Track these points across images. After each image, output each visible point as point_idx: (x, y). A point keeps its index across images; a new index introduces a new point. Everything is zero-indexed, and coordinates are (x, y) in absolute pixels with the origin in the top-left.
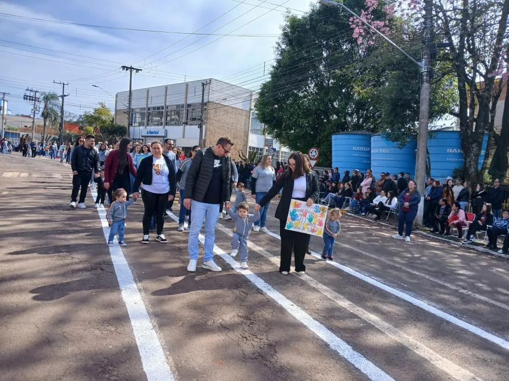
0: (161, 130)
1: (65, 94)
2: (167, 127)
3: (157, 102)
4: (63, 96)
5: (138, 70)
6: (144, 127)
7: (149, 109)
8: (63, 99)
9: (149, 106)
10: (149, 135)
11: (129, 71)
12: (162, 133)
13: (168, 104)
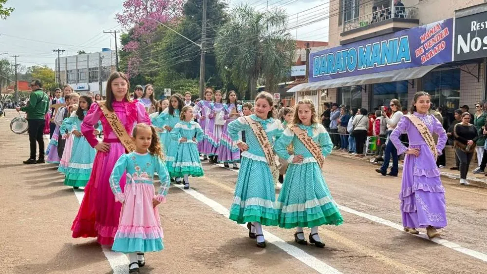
0: (85, 85)
1: (17, 63)
2: (89, 84)
3: (83, 65)
4: (16, 66)
5: (63, 51)
6: (76, 84)
7: (78, 70)
8: (16, 67)
9: (78, 68)
10: (79, 89)
11: (57, 52)
12: (86, 88)
13: (89, 67)
